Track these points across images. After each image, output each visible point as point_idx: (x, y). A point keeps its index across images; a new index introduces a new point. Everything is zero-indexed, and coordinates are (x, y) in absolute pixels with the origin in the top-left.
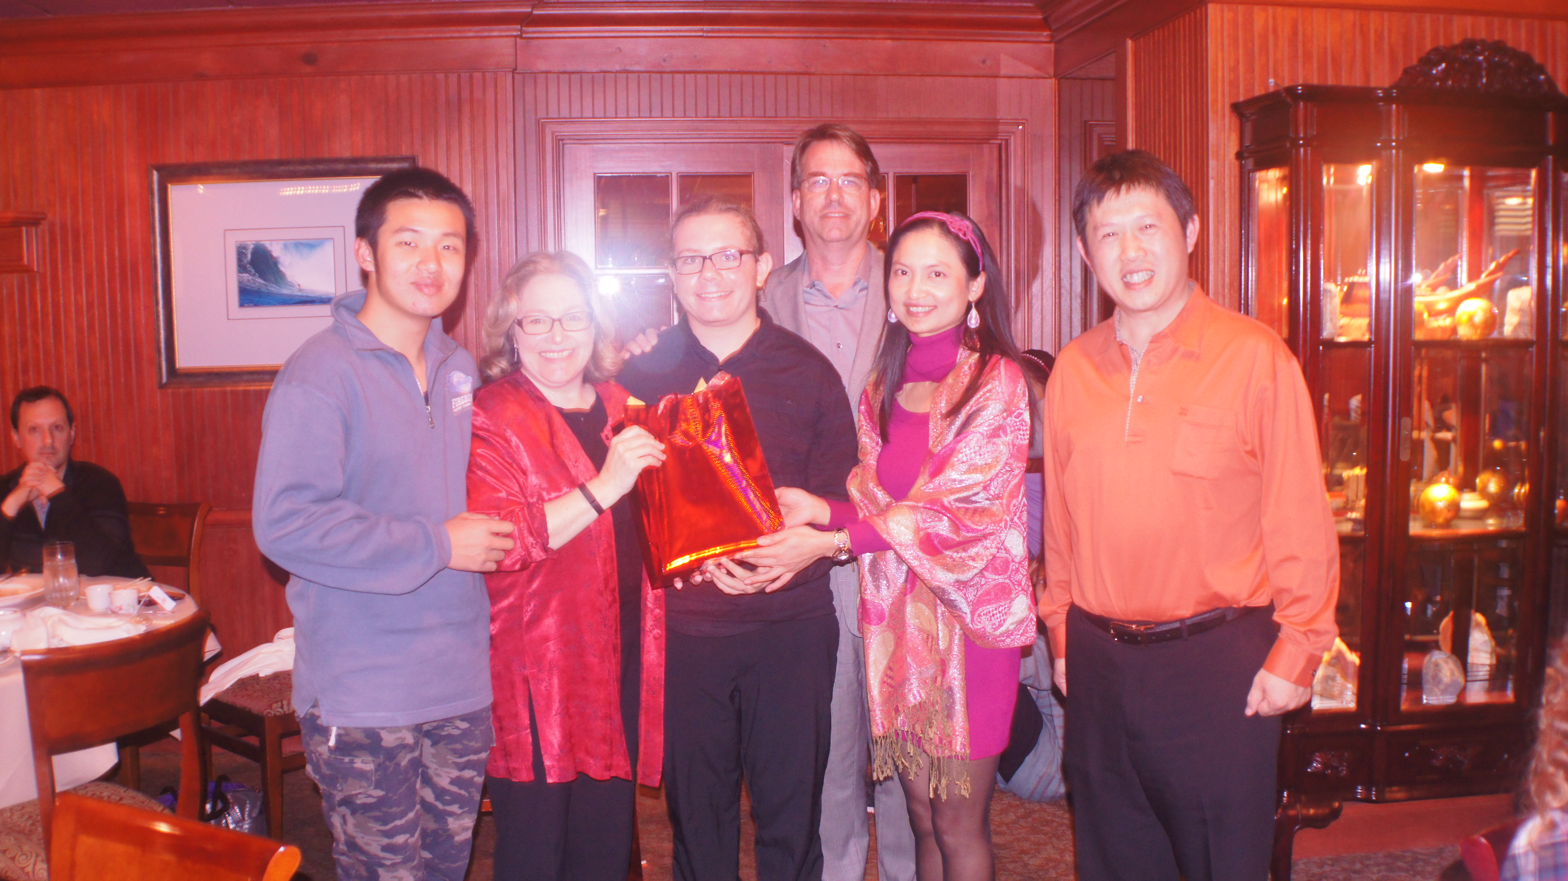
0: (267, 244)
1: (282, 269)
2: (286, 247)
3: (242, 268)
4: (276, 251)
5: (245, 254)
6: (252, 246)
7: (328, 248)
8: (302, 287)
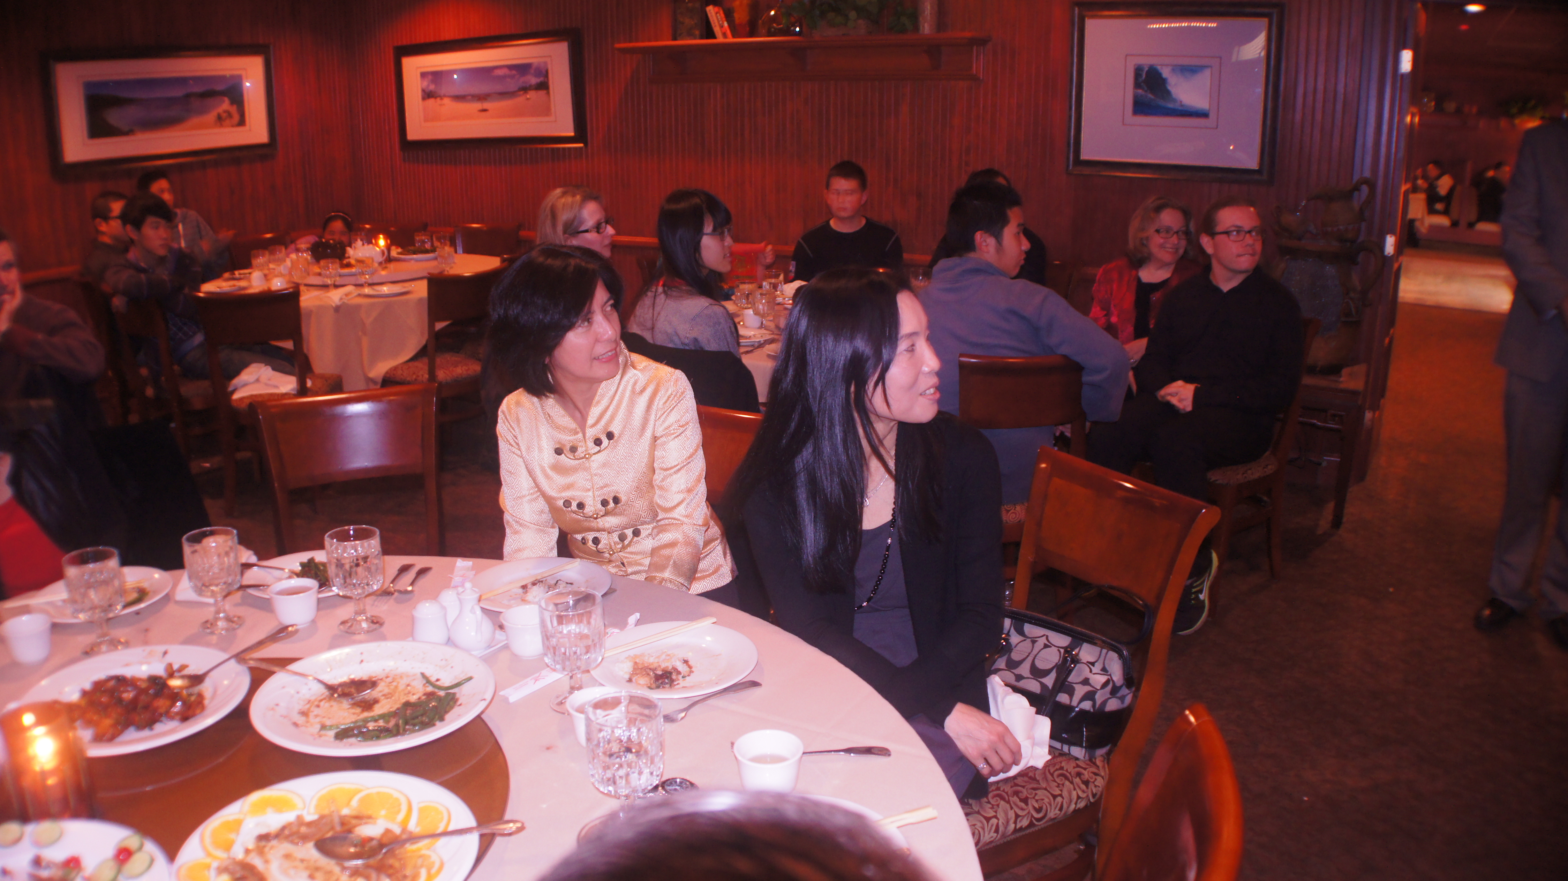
0: (1159, 68)
1: (1169, 88)
2: (1173, 70)
3: (1137, 85)
5: (1141, 75)
6: (1147, 69)
7: (1207, 72)
8: (1183, 103)
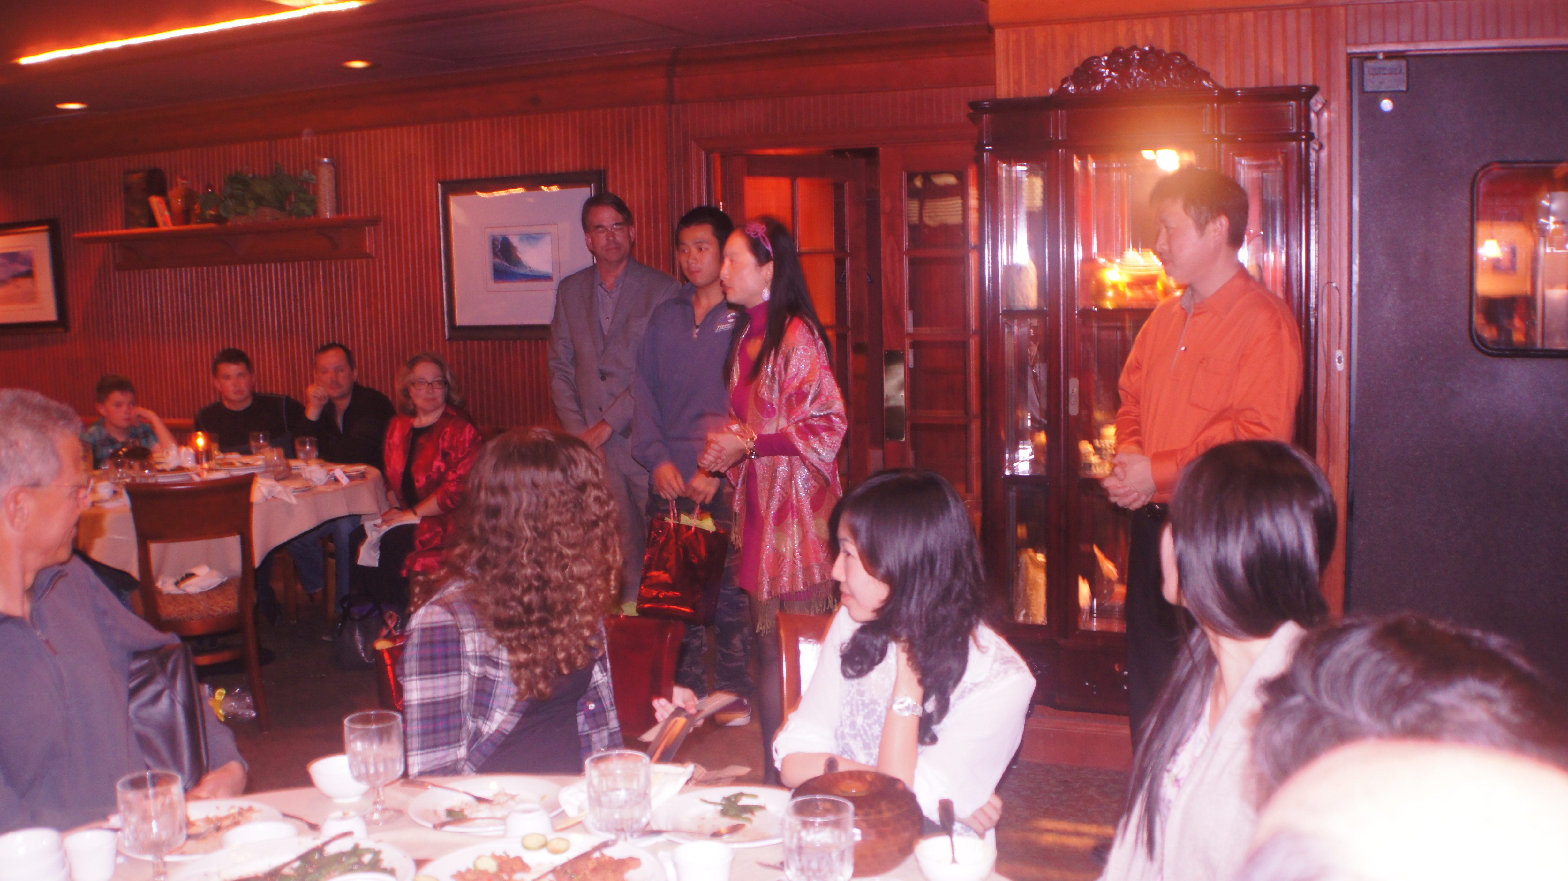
0: (510, 237)
1: (519, 255)
2: (521, 239)
3: (495, 254)
4: (515, 241)
5: (496, 245)
6: (501, 239)
7: (548, 239)
8: (531, 268)
